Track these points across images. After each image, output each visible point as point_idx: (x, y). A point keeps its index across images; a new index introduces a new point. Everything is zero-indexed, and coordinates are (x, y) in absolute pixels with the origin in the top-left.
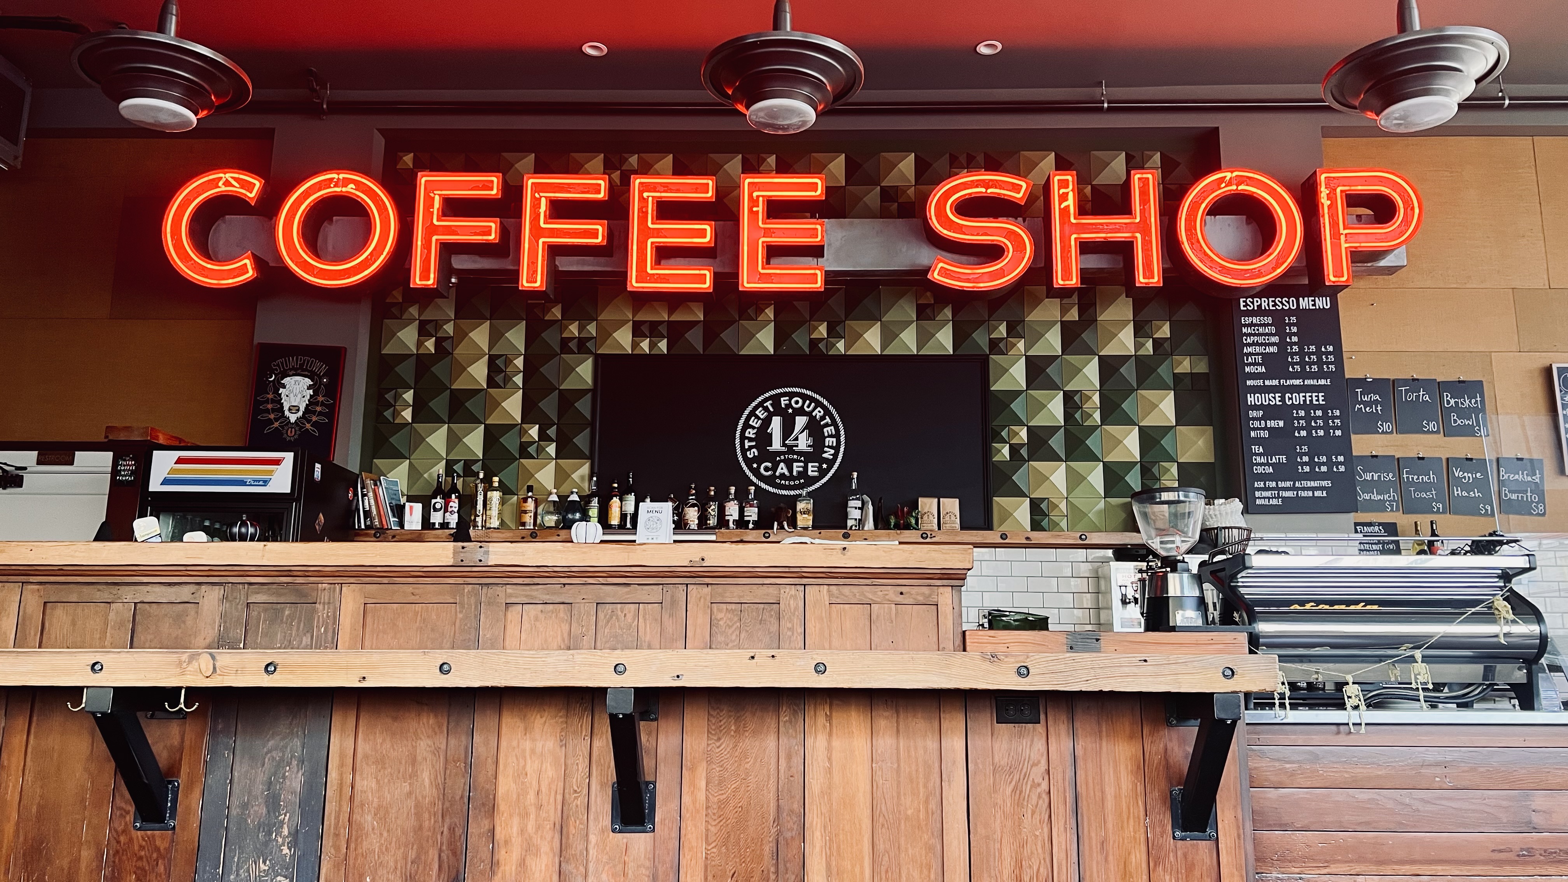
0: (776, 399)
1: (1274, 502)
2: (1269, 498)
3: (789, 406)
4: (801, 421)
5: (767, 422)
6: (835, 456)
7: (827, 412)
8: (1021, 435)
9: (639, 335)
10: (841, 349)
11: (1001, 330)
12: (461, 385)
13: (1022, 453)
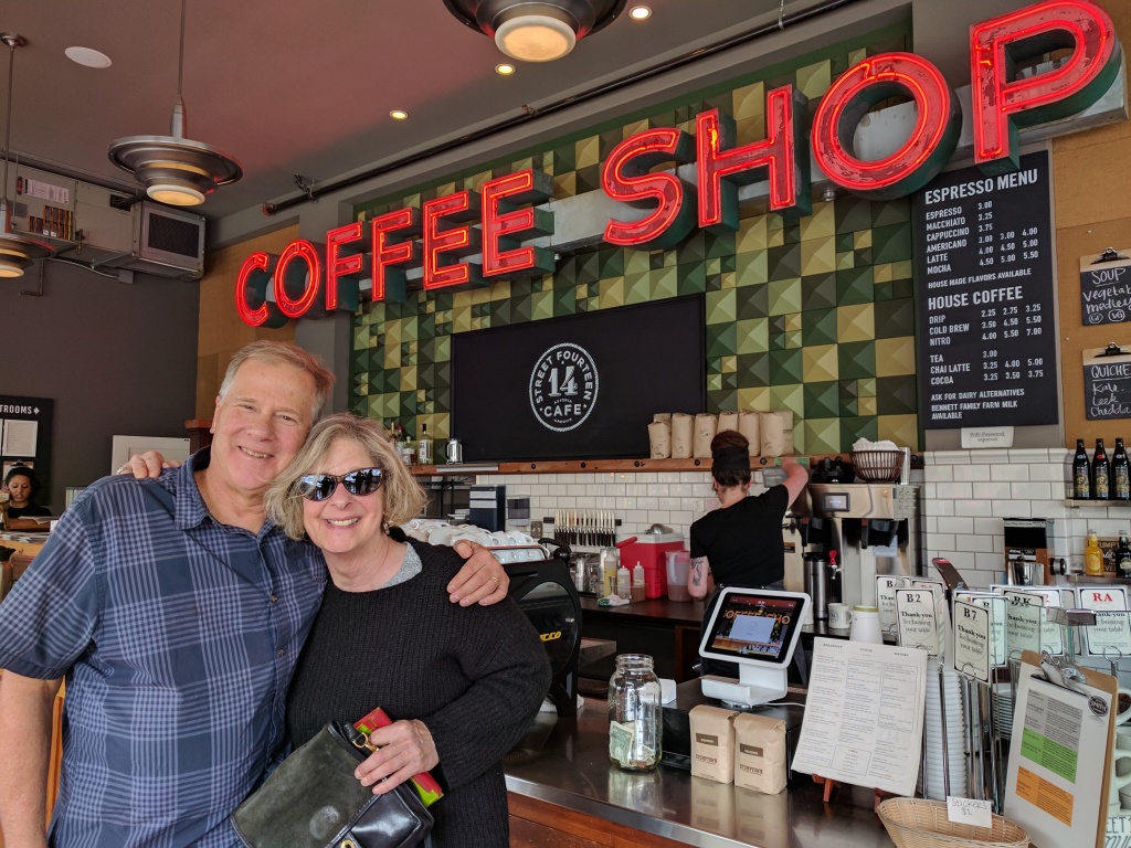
0: (553, 354)
1: (952, 416)
2: (947, 412)
3: (562, 358)
4: (570, 370)
5: (548, 374)
6: (592, 396)
7: (587, 361)
8: (731, 364)
9: (474, 316)
10: (595, 305)
11: (715, 267)
12: (387, 366)
13: (732, 381)
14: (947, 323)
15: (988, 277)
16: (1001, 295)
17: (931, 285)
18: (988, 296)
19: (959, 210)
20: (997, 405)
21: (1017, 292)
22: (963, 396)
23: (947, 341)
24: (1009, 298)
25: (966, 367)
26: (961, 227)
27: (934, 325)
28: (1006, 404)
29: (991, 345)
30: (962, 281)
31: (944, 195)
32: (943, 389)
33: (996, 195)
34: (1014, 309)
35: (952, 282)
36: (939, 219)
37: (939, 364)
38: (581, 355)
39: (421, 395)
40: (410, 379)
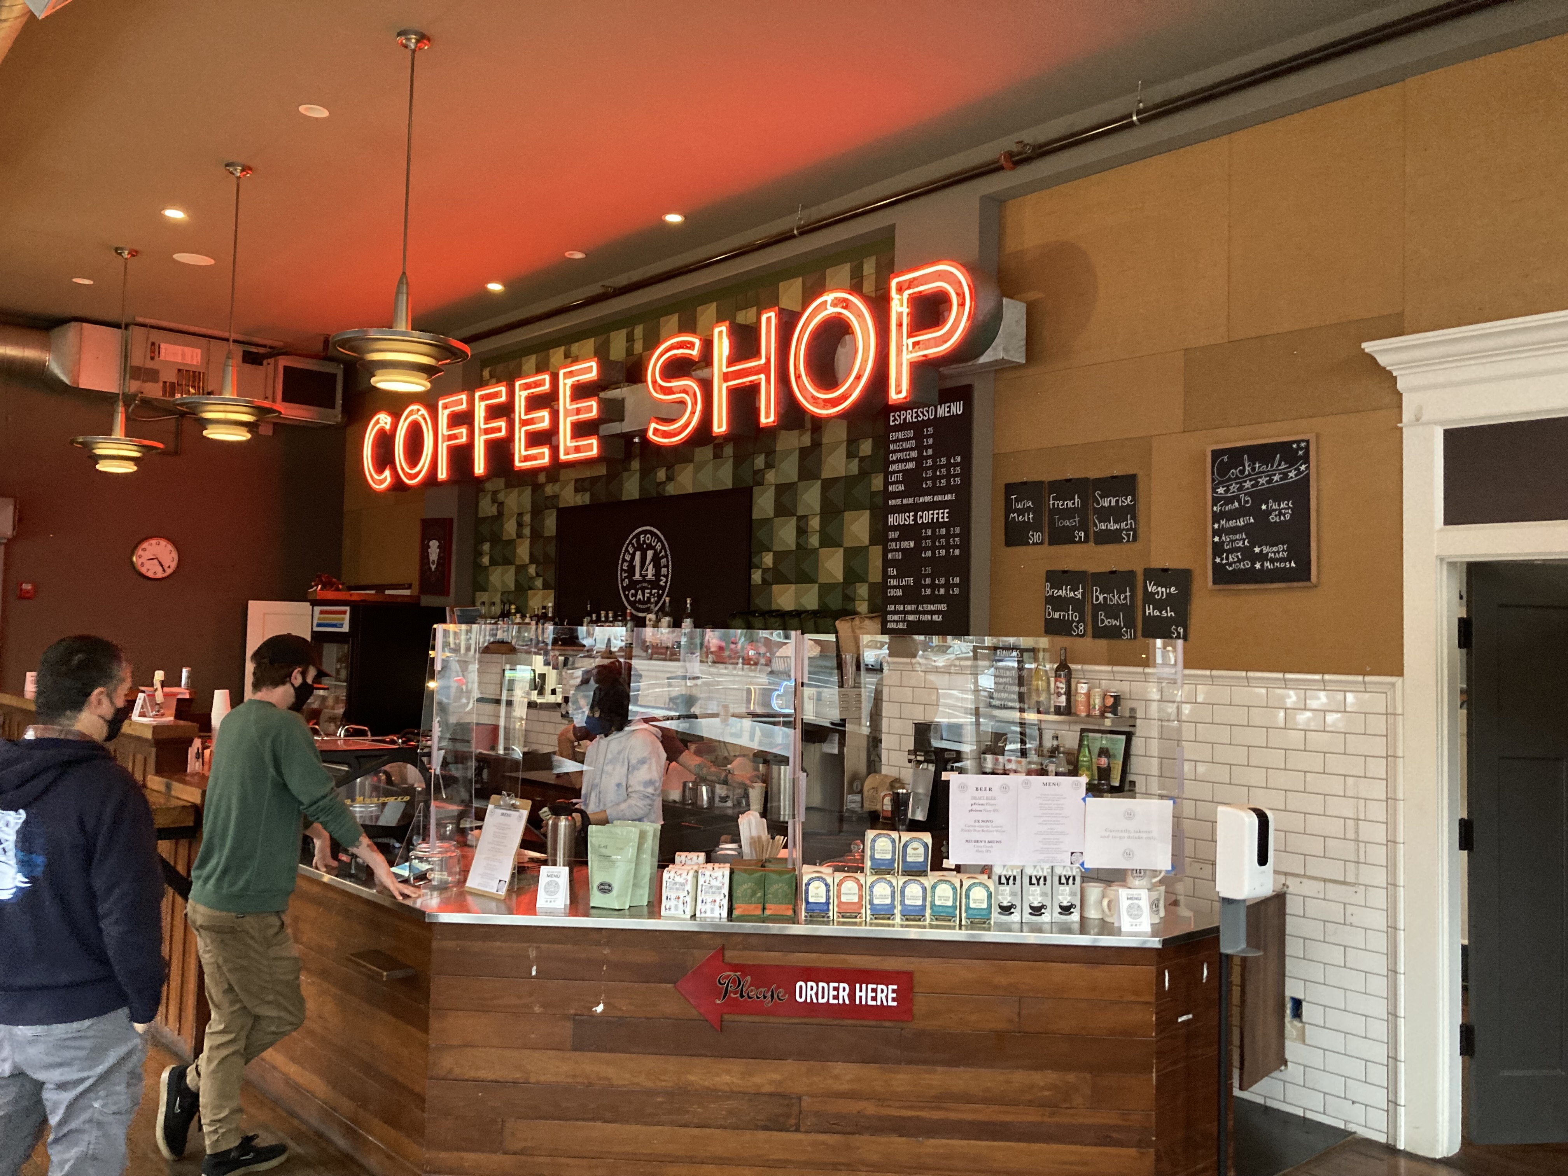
0: (637, 536)
1: (901, 626)
2: (897, 622)
3: (644, 541)
4: (650, 553)
5: (633, 556)
6: (666, 583)
7: (663, 547)
8: (768, 560)
9: (577, 490)
10: (671, 489)
11: (760, 461)
12: (505, 537)
13: (769, 577)
14: (900, 539)
15: (928, 499)
16: (936, 516)
17: (891, 502)
18: (926, 517)
19: (911, 434)
20: (929, 618)
21: (946, 515)
22: (908, 608)
23: (899, 556)
24: (941, 520)
25: (911, 581)
26: (911, 449)
27: (893, 540)
28: (935, 618)
29: (928, 562)
30: (910, 501)
31: (902, 417)
32: (895, 600)
33: (937, 422)
34: (943, 531)
35: (905, 501)
36: (898, 440)
37: (893, 577)
38: (660, 540)
39: (532, 570)
40: (523, 551)
